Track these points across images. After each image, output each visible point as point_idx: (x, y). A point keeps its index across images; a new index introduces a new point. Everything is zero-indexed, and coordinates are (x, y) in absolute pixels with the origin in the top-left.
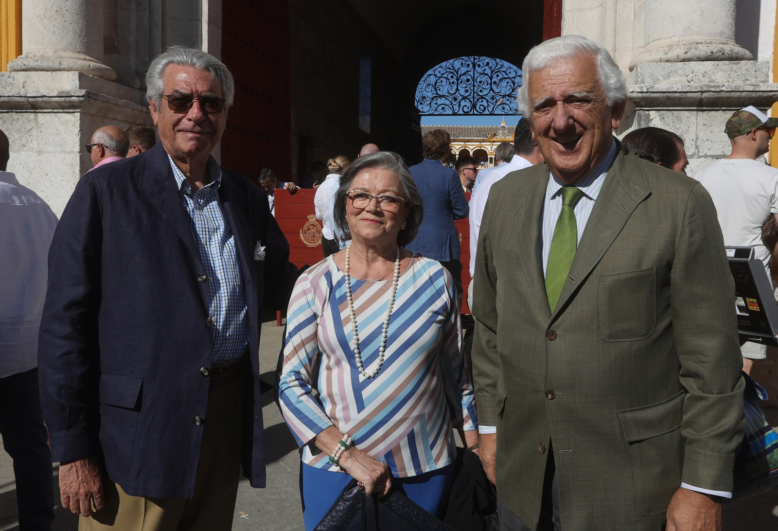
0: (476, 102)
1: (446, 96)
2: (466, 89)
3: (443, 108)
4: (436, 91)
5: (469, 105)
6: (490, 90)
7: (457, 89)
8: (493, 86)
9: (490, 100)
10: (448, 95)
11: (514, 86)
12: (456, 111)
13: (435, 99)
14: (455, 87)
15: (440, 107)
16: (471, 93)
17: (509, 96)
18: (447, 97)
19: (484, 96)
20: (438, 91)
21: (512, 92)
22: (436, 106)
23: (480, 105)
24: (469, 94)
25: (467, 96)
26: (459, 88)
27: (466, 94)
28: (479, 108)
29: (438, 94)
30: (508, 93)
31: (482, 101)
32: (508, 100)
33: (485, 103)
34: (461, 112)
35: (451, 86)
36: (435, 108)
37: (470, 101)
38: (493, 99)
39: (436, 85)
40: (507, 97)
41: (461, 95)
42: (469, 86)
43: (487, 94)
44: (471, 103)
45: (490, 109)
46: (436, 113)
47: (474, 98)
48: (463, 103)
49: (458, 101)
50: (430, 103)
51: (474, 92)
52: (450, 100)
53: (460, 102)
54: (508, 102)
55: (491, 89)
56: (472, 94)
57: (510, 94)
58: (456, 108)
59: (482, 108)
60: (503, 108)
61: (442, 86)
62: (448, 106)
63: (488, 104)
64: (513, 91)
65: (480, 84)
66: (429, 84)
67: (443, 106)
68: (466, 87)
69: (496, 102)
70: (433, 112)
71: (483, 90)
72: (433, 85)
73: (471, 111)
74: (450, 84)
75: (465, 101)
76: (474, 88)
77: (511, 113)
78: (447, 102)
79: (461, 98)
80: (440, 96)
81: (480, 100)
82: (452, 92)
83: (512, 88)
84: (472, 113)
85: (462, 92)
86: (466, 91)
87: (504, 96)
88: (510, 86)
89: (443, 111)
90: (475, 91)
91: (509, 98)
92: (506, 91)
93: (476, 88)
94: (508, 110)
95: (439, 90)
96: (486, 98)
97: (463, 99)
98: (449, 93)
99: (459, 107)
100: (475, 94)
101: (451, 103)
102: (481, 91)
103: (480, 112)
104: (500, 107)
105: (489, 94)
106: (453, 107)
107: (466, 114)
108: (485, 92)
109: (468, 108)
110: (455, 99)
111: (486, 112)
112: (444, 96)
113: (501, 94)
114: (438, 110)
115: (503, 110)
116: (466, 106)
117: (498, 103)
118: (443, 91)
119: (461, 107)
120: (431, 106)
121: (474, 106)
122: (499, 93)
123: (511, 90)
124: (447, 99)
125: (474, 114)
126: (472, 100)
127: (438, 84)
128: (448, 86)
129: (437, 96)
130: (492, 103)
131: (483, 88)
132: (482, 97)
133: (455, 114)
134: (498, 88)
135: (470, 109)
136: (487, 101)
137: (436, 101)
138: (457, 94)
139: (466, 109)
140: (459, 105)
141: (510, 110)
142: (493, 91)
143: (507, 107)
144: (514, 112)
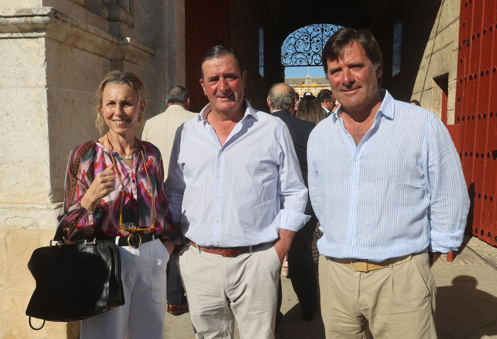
2: (317, 47)
3: (300, 61)
4: (295, 49)
5: (319, 58)
10: (304, 51)
12: (310, 63)
13: (295, 54)
14: (309, 46)
15: (299, 61)
20: (297, 49)
22: (296, 59)
26: (312, 47)
27: (317, 51)
29: (297, 51)
34: (313, 64)
35: (306, 46)
36: (295, 61)
37: (320, 56)
39: (295, 44)
41: (313, 52)
42: (319, 45)
46: (296, 65)
48: (315, 57)
50: (291, 58)
52: (306, 55)
53: (312, 56)
58: (310, 61)
61: (300, 45)
62: (304, 59)
66: (290, 44)
67: (300, 59)
70: (294, 64)
72: (293, 45)
73: (320, 63)
74: (305, 44)
76: (322, 47)
78: (304, 57)
80: (298, 52)
82: (307, 49)
85: (314, 49)
86: (317, 49)
89: (300, 63)
95: (298, 48)
97: (314, 54)
98: (305, 51)
101: (306, 57)
106: (308, 60)
107: (317, 65)
109: (319, 61)
110: (309, 55)
112: (301, 53)
114: (297, 62)
116: (317, 59)
118: (301, 49)
119: (314, 60)
120: (292, 60)
124: (303, 54)
127: (297, 44)
128: (304, 45)
129: (296, 53)
133: (309, 65)
135: (320, 61)
137: (296, 56)
138: (311, 51)
139: (317, 62)
140: (312, 59)
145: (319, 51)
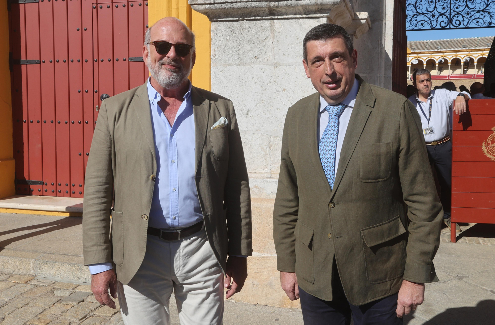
0: (453, 17)
1: (425, 13)
2: (443, 6)
3: (422, 24)
4: (416, 10)
5: (446, 20)
6: (465, 7)
7: (435, 7)
8: (468, 3)
9: (465, 16)
10: (427, 12)
11: (488, 2)
12: (434, 26)
13: (415, 16)
14: (433, 6)
15: (420, 24)
16: (447, 10)
17: (483, 11)
18: (426, 15)
19: (460, 12)
20: (418, 10)
21: (486, 8)
22: (416, 22)
23: (456, 20)
24: (446, 11)
25: (444, 13)
26: (437, 6)
27: (443, 11)
28: (455, 23)
29: (417, 12)
30: (482, 8)
31: (458, 17)
32: (482, 15)
33: (460, 18)
34: (438, 27)
35: (430, 5)
36: (415, 24)
37: (447, 17)
38: (468, 14)
39: (416, 4)
40: (481, 12)
41: (439, 12)
42: (446, 4)
43: (463, 10)
44: (448, 18)
45: (465, 24)
46: (416, 28)
47: (450, 14)
48: (440, 19)
49: (436, 17)
50: (411, 20)
51: (450, 9)
52: (429, 16)
53: (438, 18)
54: (482, 17)
55: (467, 6)
56: (449, 11)
57: (484, 9)
58: (434, 23)
59: (458, 22)
60: (478, 22)
61: (422, 5)
62: (426, 22)
63: (464, 19)
64: (487, 6)
65: (456, 2)
66: (410, 4)
67: (422, 22)
68: (443, 5)
69: (471, 17)
70: (413, 27)
71: (459, 7)
72: (413, 5)
73: (447, 25)
74: (429, 3)
75: (442, 17)
76: (450, 6)
77: (484, 26)
78: (426, 19)
79: (438, 14)
80: (420, 14)
81: (456, 16)
82: (430, 10)
83: (486, 3)
84: (448, 27)
85: (440, 9)
86: (444, 8)
87: (478, 12)
88: (485, 2)
89: (422, 26)
90: (452, 8)
91: (483, 13)
92: (481, 7)
93: (452, 6)
94: (481, 24)
95: (419, 8)
96: (462, 13)
97: (440, 15)
98: (428, 11)
99: (437, 23)
100: (452, 11)
101: (430, 19)
102: (457, 8)
103: (456, 26)
104: (474, 21)
105: (464, 11)
106: (431, 23)
107: (443, 28)
108: (461, 9)
109: (445, 23)
110: (433, 16)
111: (462, 26)
112: (423, 14)
113: (476, 10)
114: (417, 25)
115: (477, 24)
116: (443, 21)
117: (473, 18)
118: (422, 9)
119: (439, 23)
120: (411, 23)
121: (450, 21)
122: (473, 8)
123: (485, 6)
124: (426, 16)
125: (450, 28)
126: (449, 16)
127: (418, 4)
128: (427, 5)
129: (416, 14)
130: (467, 18)
131: (459, 5)
132: (458, 13)
133: (433, 29)
134: (473, 5)
135: (447, 24)
136: (463, 16)
137: (416, 19)
138: (435, 11)
139: (443, 24)
140: (437, 21)
141: (484, 23)
142: (468, 7)
143: (481, 21)
144: (487, 25)
145: (447, 12)
